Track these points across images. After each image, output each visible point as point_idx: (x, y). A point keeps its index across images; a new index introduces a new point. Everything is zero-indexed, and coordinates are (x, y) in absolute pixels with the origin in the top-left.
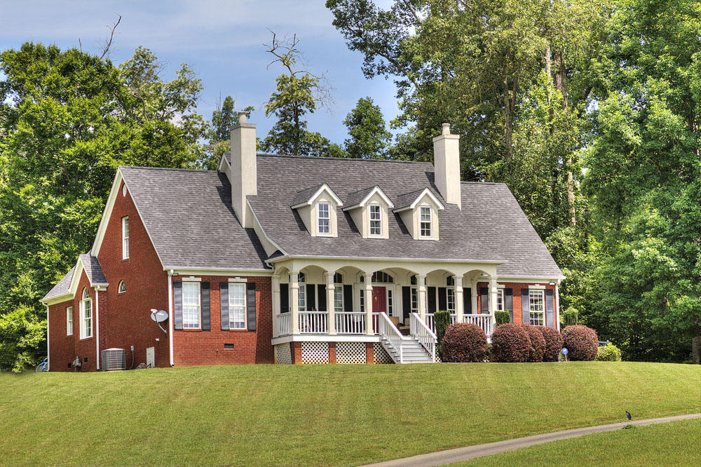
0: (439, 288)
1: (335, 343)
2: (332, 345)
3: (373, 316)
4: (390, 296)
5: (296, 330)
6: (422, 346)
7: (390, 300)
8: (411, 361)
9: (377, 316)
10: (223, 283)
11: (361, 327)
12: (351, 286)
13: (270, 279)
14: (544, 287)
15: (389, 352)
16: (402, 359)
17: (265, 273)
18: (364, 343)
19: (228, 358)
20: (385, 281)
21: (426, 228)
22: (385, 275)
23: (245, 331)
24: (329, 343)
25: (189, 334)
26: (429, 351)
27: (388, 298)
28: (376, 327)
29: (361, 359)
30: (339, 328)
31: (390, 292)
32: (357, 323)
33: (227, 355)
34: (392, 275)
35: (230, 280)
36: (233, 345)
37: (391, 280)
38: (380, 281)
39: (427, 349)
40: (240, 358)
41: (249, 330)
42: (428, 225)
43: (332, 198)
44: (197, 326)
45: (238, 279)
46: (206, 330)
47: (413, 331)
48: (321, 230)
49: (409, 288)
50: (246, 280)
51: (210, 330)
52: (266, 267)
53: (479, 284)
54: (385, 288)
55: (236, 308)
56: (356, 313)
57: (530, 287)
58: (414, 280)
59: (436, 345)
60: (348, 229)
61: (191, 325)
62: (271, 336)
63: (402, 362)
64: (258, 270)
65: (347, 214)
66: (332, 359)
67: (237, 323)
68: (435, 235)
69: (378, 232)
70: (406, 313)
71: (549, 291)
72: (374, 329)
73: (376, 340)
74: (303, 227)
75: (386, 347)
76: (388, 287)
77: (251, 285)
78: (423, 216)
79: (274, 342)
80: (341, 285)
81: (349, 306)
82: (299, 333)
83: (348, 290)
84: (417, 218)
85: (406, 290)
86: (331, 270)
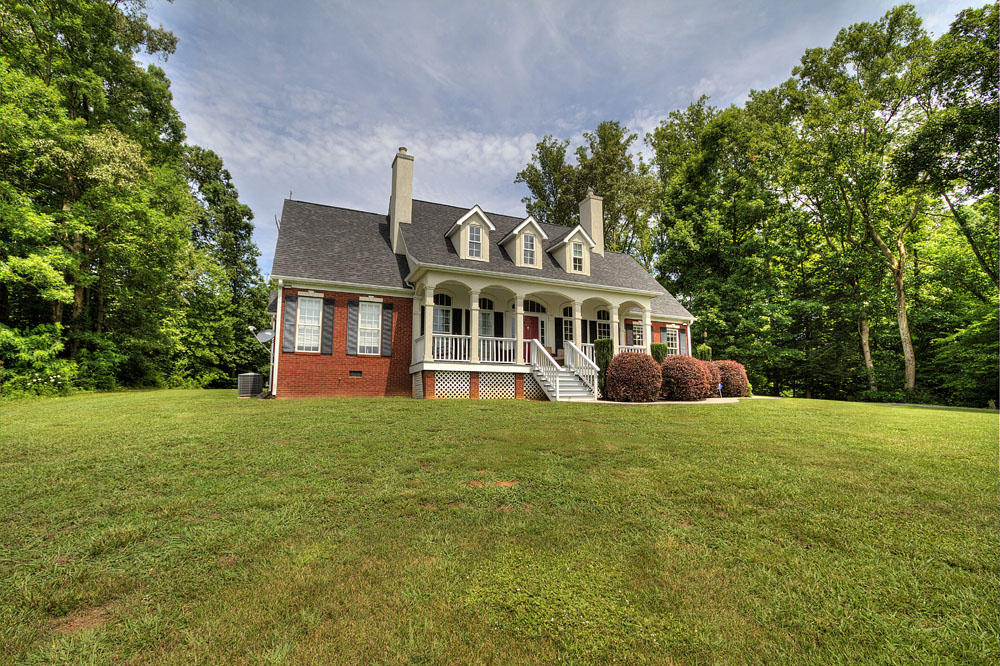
0: (591, 322)
1: (478, 373)
2: (474, 375)
3: (525, 343)
4: (543, 326)
5: (428, 356)
6: (580, 379)
7: (543, 330)
8: (570, 397)
9: (529, 344)
10: (353, 301)
11: (508, 356)
12: (502, 314)
13: (411, 300)
14: (678, 327)
15: (541, 384)
16: (558, 395)
17: (406, 293)
18: (513, 374)
19: (352, 388)
20: (538, 311)
21: (578, 263)
22: (538, 305)
23: (377, 357)
24: (471, 373)
25: (302, 358)
26: (590, 385)
27: (540, 328)
28: (527, 357)
29: (508, 392)
30: (484, 357)
31: (542, 322)
32: (506, 352)
33: (353, 385)
34: (545, 306)
35: (361, 298)
36: (361, 372)
37: (544, 310)
38: (532, 310)
39: (587, 382)
40: (369, 389)
41: (382, 356)
42: (580, 261)
43: (484, 222)
44: (316, 349)
45: (371, 298)
46: (325, 354)
47: (568, 361)
48: (471, 254)
49: (561, 319)
50: (381, 300)
51: (331, 354)
52: (405, 286)
53: (626, 320)
54: (537, 318)
55: (369, 330)
56: (506, 342)
57: (667, 326)
58: (568, 311)
59: (599, 377)
60: (500, 257)
61: (309, 349)
62: (409, 364)
63: (559, 399)
64: (397, 290)
65: (502, 247)
66: (474, 392)
67: (369, 348)
68: (586, 271)
69: (532, 262)
70: (559, 345)
71: (682, 330)
72: (525, 358)
73: (526, 370)
74: (452, 249)
75: (538, 379)
76: (541, 317)
77: (388, 305)
78: (575, 251)
79: (412, 370)
80: (492, 313)
81: (499, 332)
82: (433, 360)
83: (499, 318)
84: (570, 253)
85: (558, 322)
86: (476, 288)
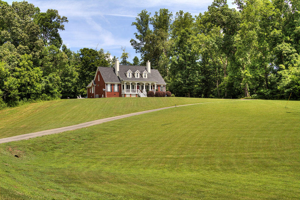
0: (147, 86)
2: (131, 94)
3: (137, 90)
8: (143, 97)
10: (114, 85)
13: (121, 84)
15: (139, 95)
22: (139, 83)
23: (117, 92)
25: (109, 93)
27: (139, 87)
29: (135, 96)
30: (132, 92)
32: (135, 91)
33: (115, 96)
36: (115, 94)
39: (145, 95)
40: (117, 96)
43: (131, 72)
45: (116, 84)
46: (111, 92)
47: (143, 92)
48: (129, 77)
53: (153, 85)
55: (116, 89)
56: (134, 89)
57: (161, 85)
58: (143, 84)
59: (147, 94)
60: (133, 76)
61: (109, 91)
63: (141, 97)
64: (119, 83)
65: (133, 74)
66: (131, 97)
68: (146, 77)
69: (138, 77)
70: (142, 90)
71: (164, 86)
73: (137, 93)
74: (126, 76)
76: (139, 85)
77: (118, 85)
79: (122, 94)
81: (133, 89)
83: (133, 86)
84: (144, 75)
85: (142, 86)
86: (131, 83)
